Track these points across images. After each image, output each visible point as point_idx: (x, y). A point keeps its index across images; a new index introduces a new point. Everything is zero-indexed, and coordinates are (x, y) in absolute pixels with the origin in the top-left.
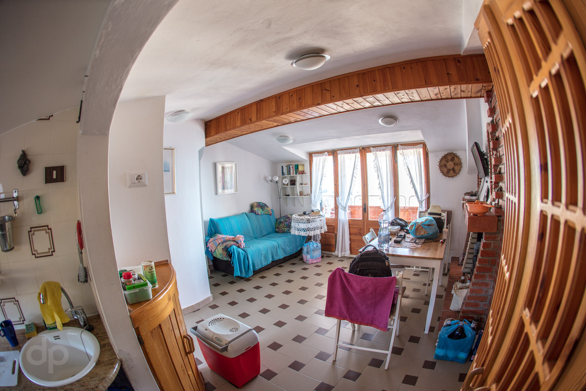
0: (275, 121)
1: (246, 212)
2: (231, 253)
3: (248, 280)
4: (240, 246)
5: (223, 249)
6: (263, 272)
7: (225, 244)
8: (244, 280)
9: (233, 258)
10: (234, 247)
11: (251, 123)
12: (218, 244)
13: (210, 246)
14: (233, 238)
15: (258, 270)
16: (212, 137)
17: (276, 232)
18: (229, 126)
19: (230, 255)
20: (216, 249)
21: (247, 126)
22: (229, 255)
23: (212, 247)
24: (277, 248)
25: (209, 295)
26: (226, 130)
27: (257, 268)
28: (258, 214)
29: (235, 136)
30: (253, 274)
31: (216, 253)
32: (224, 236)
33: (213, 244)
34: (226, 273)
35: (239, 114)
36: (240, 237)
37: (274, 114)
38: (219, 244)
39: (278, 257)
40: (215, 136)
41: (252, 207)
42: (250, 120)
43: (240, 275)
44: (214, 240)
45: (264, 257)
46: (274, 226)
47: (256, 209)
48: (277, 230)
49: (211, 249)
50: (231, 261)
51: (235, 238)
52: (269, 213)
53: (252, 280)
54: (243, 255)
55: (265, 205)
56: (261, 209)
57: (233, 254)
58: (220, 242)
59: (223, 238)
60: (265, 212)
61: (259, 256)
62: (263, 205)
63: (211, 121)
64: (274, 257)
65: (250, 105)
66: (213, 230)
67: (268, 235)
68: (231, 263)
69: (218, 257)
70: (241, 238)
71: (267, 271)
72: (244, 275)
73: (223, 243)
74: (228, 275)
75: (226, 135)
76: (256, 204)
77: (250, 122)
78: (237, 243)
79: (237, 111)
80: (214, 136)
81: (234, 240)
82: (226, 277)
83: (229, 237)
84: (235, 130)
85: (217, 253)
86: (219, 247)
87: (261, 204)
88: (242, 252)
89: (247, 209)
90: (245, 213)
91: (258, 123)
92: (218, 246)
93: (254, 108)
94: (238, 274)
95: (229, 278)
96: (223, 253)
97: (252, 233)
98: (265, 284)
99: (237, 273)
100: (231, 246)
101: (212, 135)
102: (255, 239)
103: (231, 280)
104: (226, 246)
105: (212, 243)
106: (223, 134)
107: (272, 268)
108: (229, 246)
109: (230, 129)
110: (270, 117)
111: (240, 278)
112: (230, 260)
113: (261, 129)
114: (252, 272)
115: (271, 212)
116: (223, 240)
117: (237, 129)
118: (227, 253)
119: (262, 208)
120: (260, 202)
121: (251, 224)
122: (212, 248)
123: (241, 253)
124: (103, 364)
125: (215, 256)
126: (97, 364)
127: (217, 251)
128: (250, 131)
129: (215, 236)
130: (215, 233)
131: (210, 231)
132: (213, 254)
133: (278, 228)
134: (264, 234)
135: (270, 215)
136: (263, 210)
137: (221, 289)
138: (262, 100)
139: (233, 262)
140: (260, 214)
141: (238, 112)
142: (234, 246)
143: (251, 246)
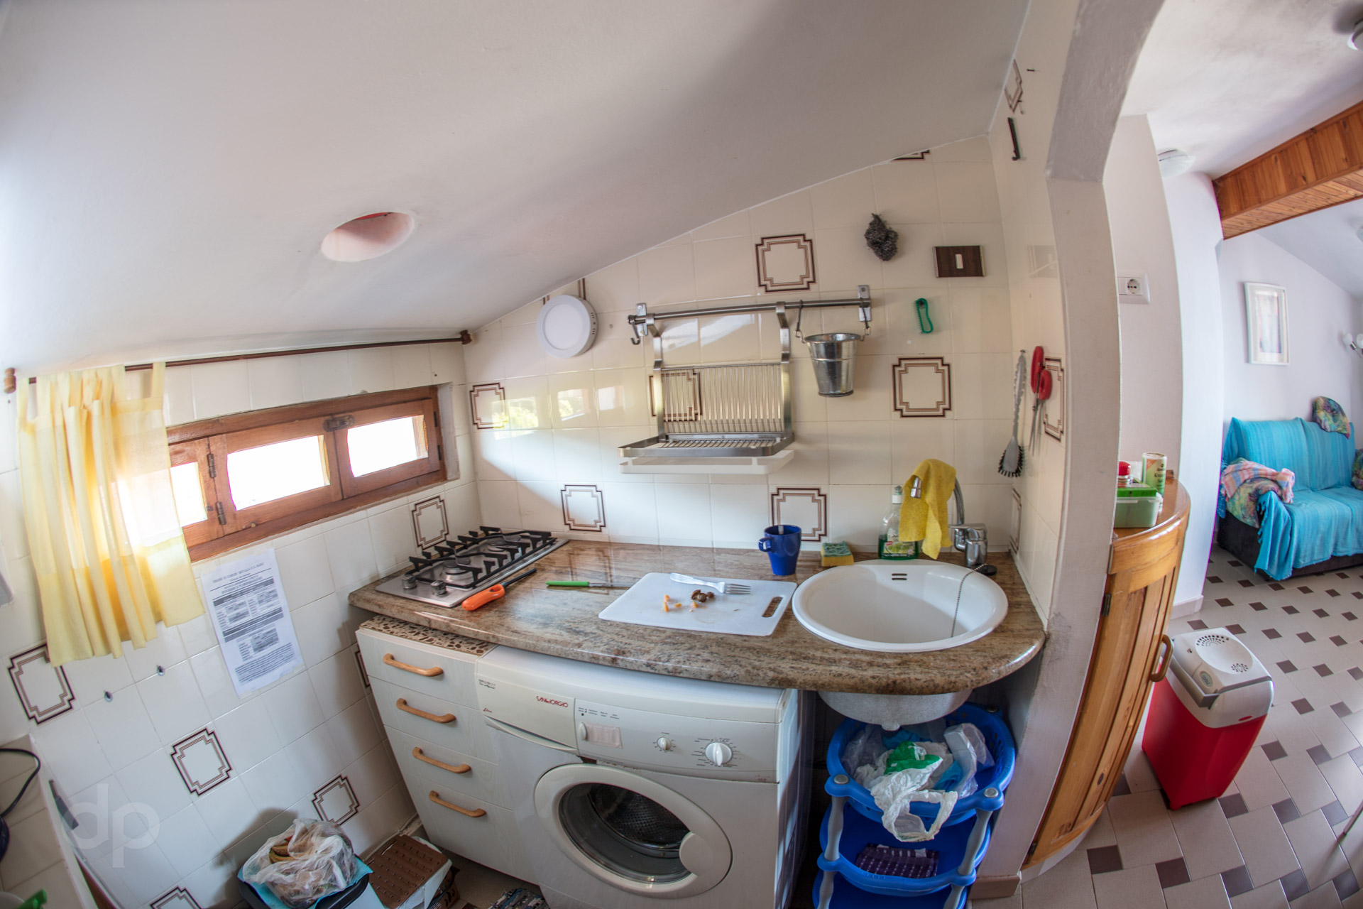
0: (1350, 185)
1: (1303, 418)
2: (1263, 508)
3: (1277, 586)
4: (1284, 497)
5: (1250, 495)
6: (1309, 578)
7: (1256, 485)
8: (1270, 585)
9: (1265, 522)
10: (1274, 495)
11: (1308, 186)
12: (1242, 481)
13: (1226, 483)
14: (1273, 475)
15: (1303, 568)
16: (1232, 219)
17: (1353, 485)
18: (1264, 192)
19: (1260, 515)
20: (1236, 494)
21: (1300, 195)
22: (1258, 513)
23: (1228, 487)
24: (1348, 525)
25: (1198, 595)
26: (1260, 202)
27: (1302, 562)
28: (1325, 429)
29: (1279, 219)
30: (1291, 574)
31: (1234, 504)
32: (1256, 466)
33: (1231, 479)
34: (1240, 559)
35: (1279, 162)
36: (1287, 475)
37: (1345, 166)
38: (1245, 481)
39: (1345, 549)
40: (1240, 216)
41: (1314, 407)
42: (1304, 179)
43: (1266, 568)
44: (1236, 471)
45: (1321, 540)
46: (1350, 467)
47: (1321, 414)
48: (1354, 479)
49: (1226, 491)
50: (1258, 530)
51: (1277, 474)
52: (1345, 432)
53: (1283, 588)
54: (1285, 520)
55: (1340, 408)
56: (1330, 417)
57: (1266, 513)
58: (1246, 477)
59: (1255, 469)
60: (1338, 426)
61: (1312, 533)
62: (1335, 408)
63: (1223, 178)
64: (1338, 547)
65: (1293, 143)
66: (1235, 446)
67: (1337, 487)
68: (1259, 533)
69: (1235, 514)
70: (1289, 478)
71: (1315, 577)
72: (1273, 573)
73: (1253, 480)
74: (1241, 565)
75: (1261, 214)
76: (1321, 402)
77: (1304, 183)
78: (1280, 487)
79: (1273, 157)
80: (1238, 216)
81: (1274, 478)
82: (1236, 569)
83: (1266, 470)
84: (1278, 203)
85: (1237, 502)
86: (1242, 489)
87: (1331, 402)
88: (1284, 513)
89: (1304, 411)
90: (1301, 419)
91: (1319, 188)
92: (1241, 485)
93: (1303, 148)
94: (1265, 565)
95: (1242, 572)
96: (1248, 505)
97: (1308, 475)
98: (1305, 604)
99: (1263, 562)
100: (1267, 492)
101: (1232, 212)
102: (1311, 492)
103: (1244, 578)
104: (1257, 490)
105: (1231, 476)
106: (1254, 211)
107: (1327, 575)
108: (1264, 491)
109: (1268, 201)
110: (1340, 173)
111: (1264, 577)
112: (1257, 526)
113: (1327, 204)
114: (1291, 569)
115: (1349, 431)
116: (1255, 475)
117: (1281, 201)
118: (1256, 508)
119: (1333, 416)
120: (1329, 400)
121: (1309, 450)
122: (1229, 489)
123: (1282, 514)
124: (1009, 633)
125: (1230, 509)
126: (995, 631)
127: (1237, 497)
128: (1307, 207)
129: (1237, 463)
130: (1238, 456)
131: (1229, 448)
132: (1228, 504)
133: (1357, 475)
134: (1330, 483)
135: (1347, 436)
136: (1335, 421)
137: (1221, 592)
138: (1313, 130)
139: (1262, 533)
140: (1329, 430)
141: (1276, 159)
142: (1273, 493)
143: (1304, 505)
